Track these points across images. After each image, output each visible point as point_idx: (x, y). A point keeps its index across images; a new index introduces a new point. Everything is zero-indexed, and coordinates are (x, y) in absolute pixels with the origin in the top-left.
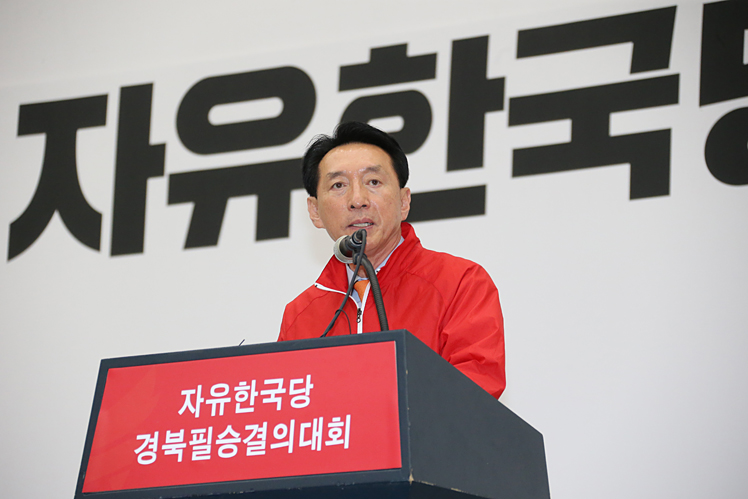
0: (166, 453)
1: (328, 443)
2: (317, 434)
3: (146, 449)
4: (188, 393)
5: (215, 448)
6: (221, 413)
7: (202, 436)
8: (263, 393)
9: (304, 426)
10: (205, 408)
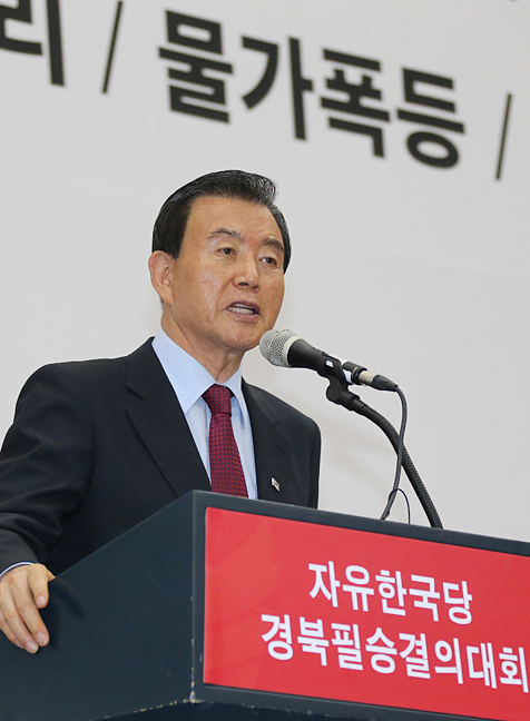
0: (305, 649)
1: (503, 680)
2: (489, 665)
3: (276, 638)
4: (318, 569)
5: (367, 656)
6: (366, 609)
7: (346, 635)
8: (413, 592)
9: (471, 650)
10: (344, 597)
